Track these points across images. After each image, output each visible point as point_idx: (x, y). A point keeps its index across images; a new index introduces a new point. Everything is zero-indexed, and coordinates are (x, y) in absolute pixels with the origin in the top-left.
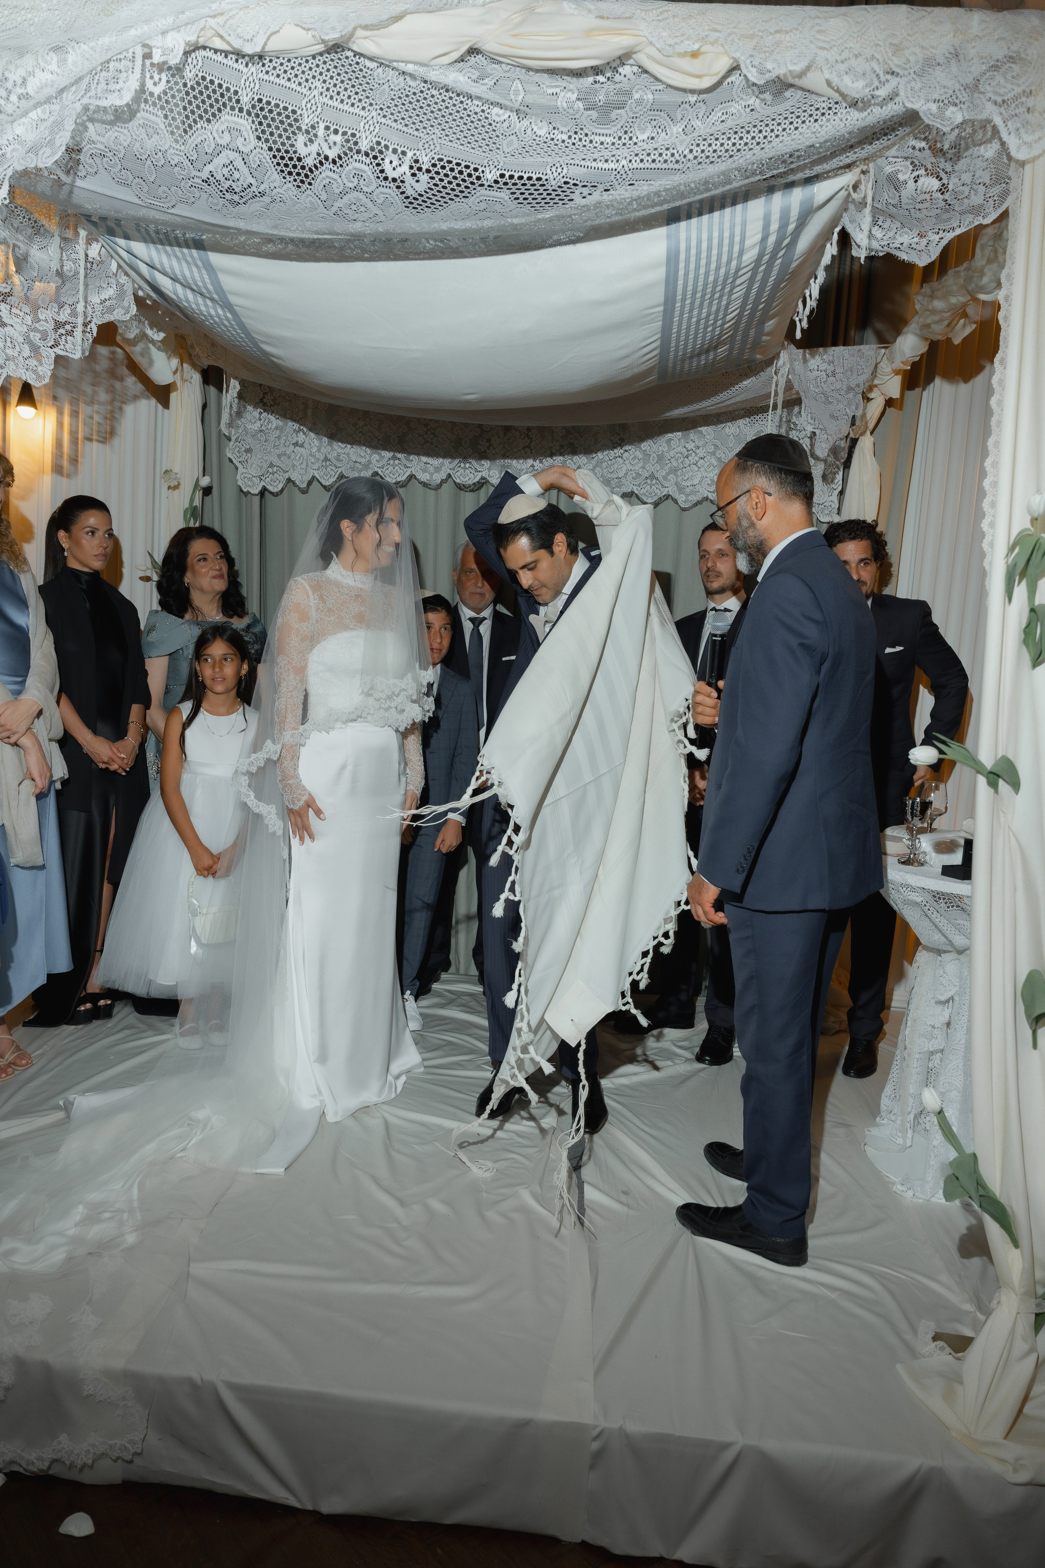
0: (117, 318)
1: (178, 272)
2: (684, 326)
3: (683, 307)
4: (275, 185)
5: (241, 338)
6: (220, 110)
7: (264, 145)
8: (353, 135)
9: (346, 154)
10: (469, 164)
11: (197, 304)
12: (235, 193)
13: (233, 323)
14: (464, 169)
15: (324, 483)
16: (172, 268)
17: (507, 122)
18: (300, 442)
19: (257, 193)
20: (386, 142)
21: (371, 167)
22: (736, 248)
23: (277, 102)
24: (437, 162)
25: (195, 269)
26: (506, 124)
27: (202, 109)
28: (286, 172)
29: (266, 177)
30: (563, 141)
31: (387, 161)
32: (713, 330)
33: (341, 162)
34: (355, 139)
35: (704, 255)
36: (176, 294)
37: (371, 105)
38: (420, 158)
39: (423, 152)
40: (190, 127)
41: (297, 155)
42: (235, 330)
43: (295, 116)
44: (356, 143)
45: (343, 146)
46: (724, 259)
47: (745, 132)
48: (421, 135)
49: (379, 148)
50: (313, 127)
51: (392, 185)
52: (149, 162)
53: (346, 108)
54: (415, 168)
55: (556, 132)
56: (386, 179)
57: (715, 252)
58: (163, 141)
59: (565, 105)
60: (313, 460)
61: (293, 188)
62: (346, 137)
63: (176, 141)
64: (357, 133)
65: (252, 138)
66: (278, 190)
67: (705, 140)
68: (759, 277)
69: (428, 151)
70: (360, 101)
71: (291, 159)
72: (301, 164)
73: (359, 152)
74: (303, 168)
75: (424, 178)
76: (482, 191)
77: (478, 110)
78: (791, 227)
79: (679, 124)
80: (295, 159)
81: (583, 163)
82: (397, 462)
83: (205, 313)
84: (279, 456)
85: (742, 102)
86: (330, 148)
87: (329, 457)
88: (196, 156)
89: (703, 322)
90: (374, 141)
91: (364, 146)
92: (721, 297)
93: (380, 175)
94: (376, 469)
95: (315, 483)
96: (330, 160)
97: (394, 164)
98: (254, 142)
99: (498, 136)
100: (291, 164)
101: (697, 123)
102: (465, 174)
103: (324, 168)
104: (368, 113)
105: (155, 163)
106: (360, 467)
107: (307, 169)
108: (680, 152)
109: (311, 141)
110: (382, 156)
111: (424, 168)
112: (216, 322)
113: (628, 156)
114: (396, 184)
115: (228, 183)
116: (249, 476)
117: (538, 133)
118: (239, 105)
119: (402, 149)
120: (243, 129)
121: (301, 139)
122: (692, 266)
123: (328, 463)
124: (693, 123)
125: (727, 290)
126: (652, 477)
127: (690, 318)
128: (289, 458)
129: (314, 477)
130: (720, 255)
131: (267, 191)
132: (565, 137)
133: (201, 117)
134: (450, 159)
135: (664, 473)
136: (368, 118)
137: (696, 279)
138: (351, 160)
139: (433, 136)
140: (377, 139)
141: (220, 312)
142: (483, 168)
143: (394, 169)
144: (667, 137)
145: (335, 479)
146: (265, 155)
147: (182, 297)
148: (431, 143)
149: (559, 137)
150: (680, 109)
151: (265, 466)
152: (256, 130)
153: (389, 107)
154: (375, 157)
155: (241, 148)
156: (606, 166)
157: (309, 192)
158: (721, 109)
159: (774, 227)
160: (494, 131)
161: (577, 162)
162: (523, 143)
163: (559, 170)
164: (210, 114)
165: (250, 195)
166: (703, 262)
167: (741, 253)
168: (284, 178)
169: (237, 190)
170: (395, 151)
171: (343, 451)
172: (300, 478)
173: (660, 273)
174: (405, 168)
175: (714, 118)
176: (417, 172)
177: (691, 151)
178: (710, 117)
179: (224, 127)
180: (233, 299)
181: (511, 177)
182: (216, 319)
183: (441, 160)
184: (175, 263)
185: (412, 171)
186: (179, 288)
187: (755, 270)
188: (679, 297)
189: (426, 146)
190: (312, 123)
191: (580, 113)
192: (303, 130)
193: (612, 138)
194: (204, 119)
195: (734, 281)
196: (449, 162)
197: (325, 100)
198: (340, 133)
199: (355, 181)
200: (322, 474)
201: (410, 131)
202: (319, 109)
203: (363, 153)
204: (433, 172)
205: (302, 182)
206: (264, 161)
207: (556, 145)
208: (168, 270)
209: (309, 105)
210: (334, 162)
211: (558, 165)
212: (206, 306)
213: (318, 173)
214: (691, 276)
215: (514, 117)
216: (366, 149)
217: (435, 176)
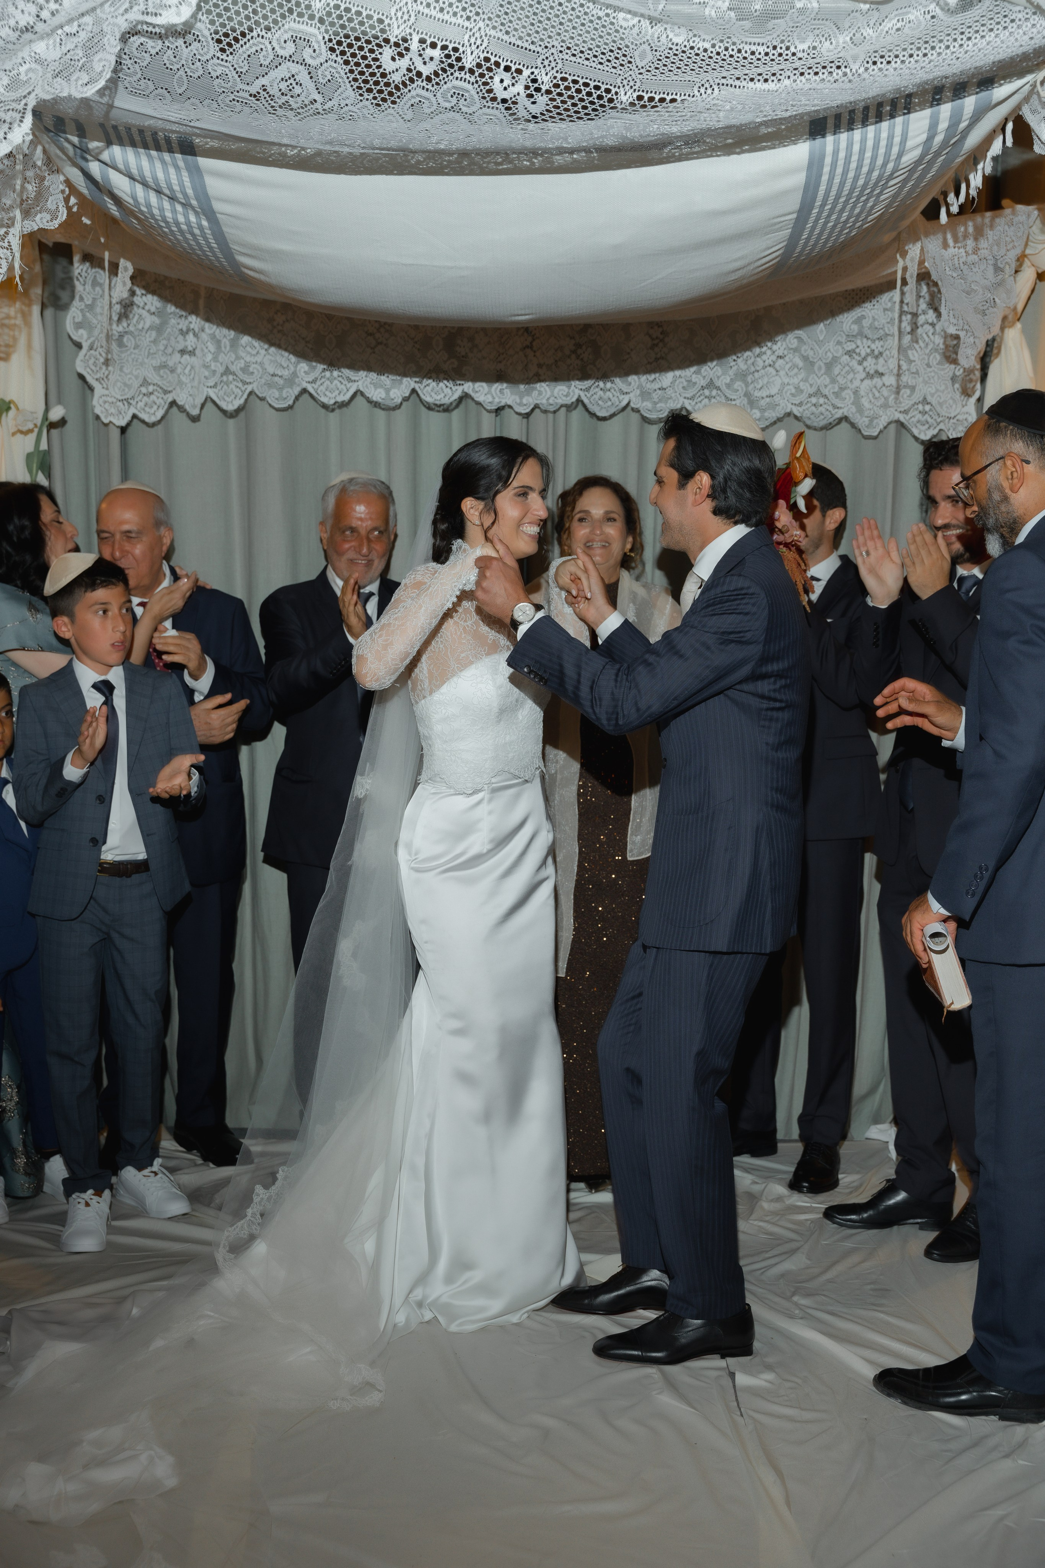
0: (41, 226)
1: (147, 174)
2: (817, 231)
3: (820, 213)
4: (347, 102)
5: (211, 248)
6: (283, 16)
7: (339, 59)
8: (455, 50)
9: (444, 70)
10: (600, 84)
11: (161, 209)
12: (292, 109)
13: (208, 231)
14: (593, 91)
15: (224, 405)
16: (140, 169)
17: (636, 28)
18: (190, 348)
19: (321, 111)
20: (497, 59)
21: (476, 86)
22: (895, 150)
23: (360, 9)
24: (560, 82)
25: (172, 171)
26: (636, 30)
27: (260, 15)
28: (364, 89)
29: (336, 94)
30: (705, 50)
31: (497, 79)
32: (850, 232)
33: (437, 80)
34: (457, 55)
35: (855, 158)
36: (135, 198)
37: (477, 14)
38: (539, 77)
39: (543, 70)
40: (243, 35)
41: (381, 70)
42: (206, 239)
43: (382, 26)
44: (459, 59)
45: (442, 62)
46: (880, 161)
47: (929, 48)
48: (539, 49)
49: (488, 65)
50: (405, 40)
51: (500, 106)
52: (181, 72)
53: (447, 17)
54: (532, 89)
55: (697, 39)
56: (494, 99)
57: (868, 154)
58: (205, 50)
59: (713, 13)
60: (207, 373)
61: (371, 107)
62: (446, 52)
63: (223, 50)
64: (460, 47)
65: (324, 49)
66: (350, 108)
67: (882, 57)
68: (916, 176)
69: (548, 69)
70: (464, 9)
71: (373, 75)
72: (385, 80)
73: (462, 69)
74: (387, 84)
75: (542, 100)
76: (613, 113)
77: (601, 14)
78: (963, 125)
79: (846, 33)
80: (378, 75)
81: (737, 83)
82: (336, 373)
83: (171, 220)
84: (157, 369)
85: (920, 7)
86: (425, 63)
87: (233, 368)
88: (247, 68)
89: (839, 226)
90: (482, 57)
91: (469, 61)
92: (867, 200)
93: (486, 95)
94: (305, 385)
95: (209, 405)
96: (424, 77)
97: (505, 84)
98: (325, 53)
99: (627, 46)
100: (372, 80)
101: (868, 32)
102: (595, 96)
103: (414, 86)
104: (473, 24)
105: (189, 74)
106: (281, 382)
107: (393, 85)
108: (854, 70)
109: (401, 55)
110: (491, 74)
111: (544, 88)
112: (181, 231)
113: (792, 75)
114: (506, 105)
115: (285, 98)
116: (110, 400)
117: (675, 40)
118: (310, 12)
119: (517, 66)
120: (312, 39)
121: (388, 52)
122: (839, 170)
123: (231, 377)
124: (862, 31)
125: (876, 192)
126: (711, 385)
127: (826, 223)
128: (173, 371)
129: (208, 399)
130: (874, 158)
131: (335, 108)
132: (707, 45)
133: (257, 23)
134: (576, 78)
135: (728, 380)
136: (474, 30)
137: (842, 184)
138: (451, 77)
139: (553, 50)
140: (485, 54)
141: (193, 218)
142: (617, 89)
143: (505, 89)
144: (832, 47)
145: (242, 401)
146: (340, 69)
147: (141, 200)
148: (551, 58)
149: (700, 45)
150: (849, 18)
151: (136, 384)
152: (330, 40)
153: (498, 16)
154: (482, 75)
155: (309, 61)
156: (766, 86)
157: (390, 111)
158: (896, 16)
159: (943, 125)
160: (622, 39)
161: (730, 82)
162: (658, 54)
163: (709, 91)
164: (270, 20)
165: (311, 111)
166: (853, 165)
167: (900, 155)
168: (361, 95)
169: (294, 106)
170: (507, 69)
171: (253, 360)
172: (190, 400)
173: (800, 179)
174: (519, 88)
175: (887, 25)
176: (534, 93)
177: (867, 69)
178: (883, 24)
179: (287, 36)
180: (217, 206)
181: (651, 99)
182: (184, 227)
183: (564, 79)
184: (145, 163)
185: (528, 92)
186: (139, 189)
187: (912, 171)
188: (818, 204)
189: (546, 63)
190: (403, 34)
191: (731, 24)
192: (392, 43)
193: (765, 47)
194: (262, 26)
195: (887, 183)
196: (575, 82)
197: (420, 8)
198: (439, 47)
199: (454, 100)
200: (221, 393)
201: (526, 45)
202: (413, 19)
203: (467, 70)
204: (554, 93)
205: (384, 100)
206: (337, 75)
207: (697, 55)
208: (135, 172)
209: (399, 14)
210: (429, 79)
211: (707, 85)
212: (174, 211)
213: (406, 90)
214: (837, 180)
215: (645, 23)
216: (470, 66)
217: (556, 97)
